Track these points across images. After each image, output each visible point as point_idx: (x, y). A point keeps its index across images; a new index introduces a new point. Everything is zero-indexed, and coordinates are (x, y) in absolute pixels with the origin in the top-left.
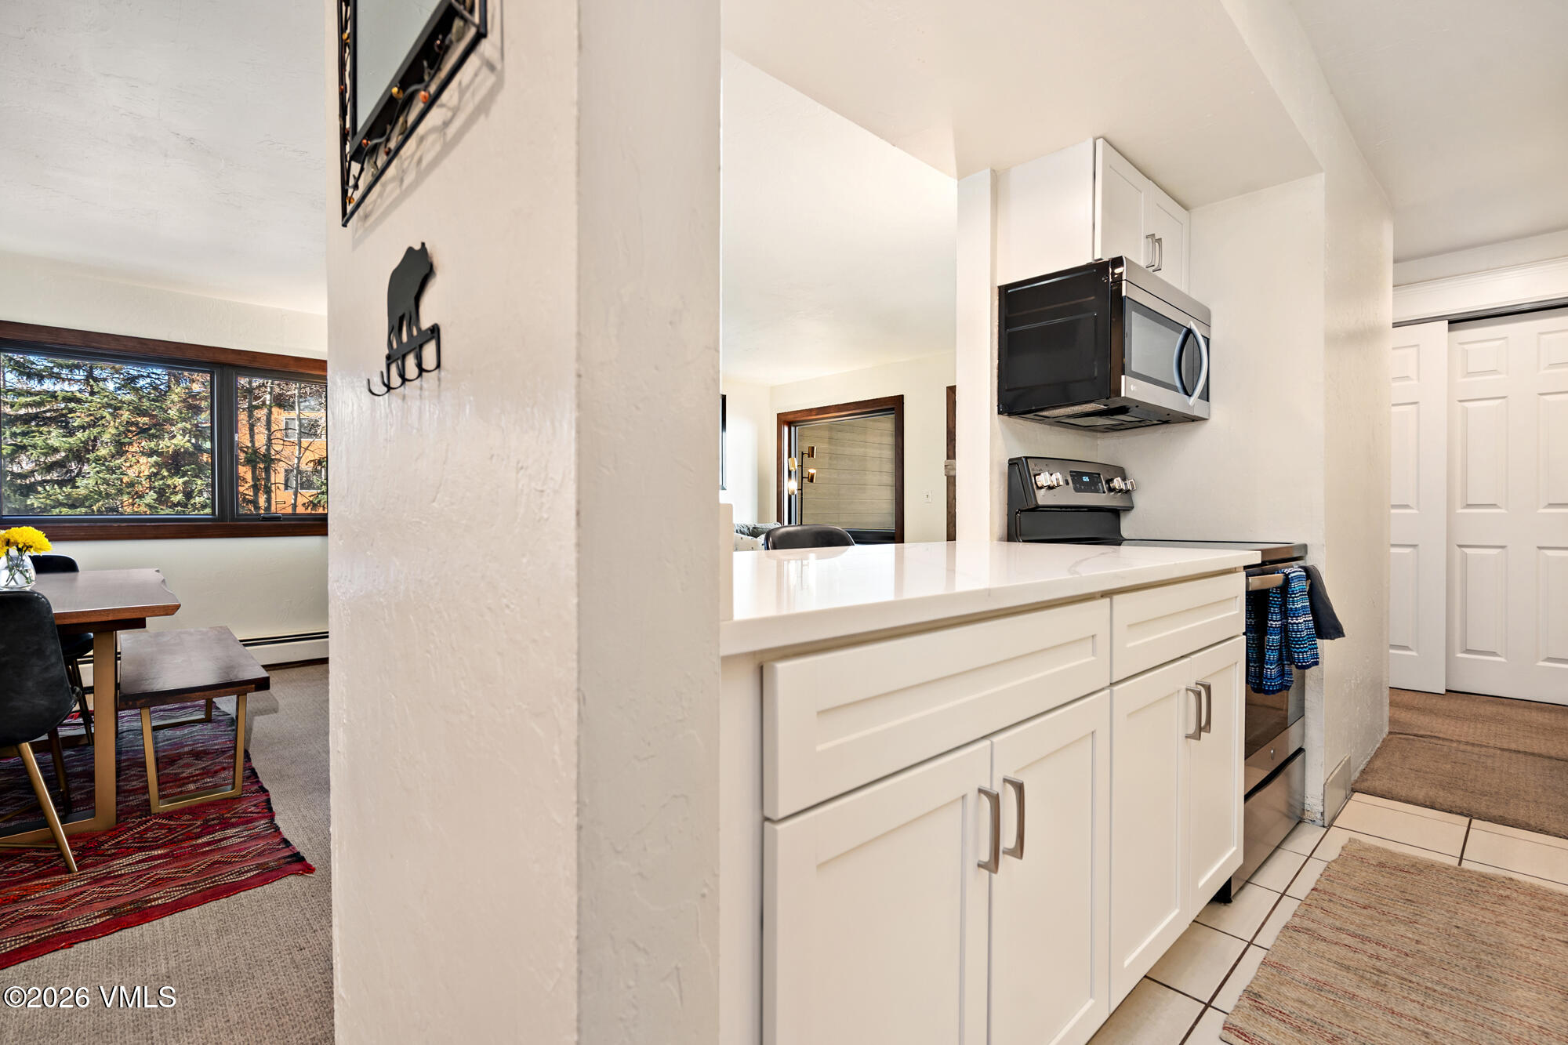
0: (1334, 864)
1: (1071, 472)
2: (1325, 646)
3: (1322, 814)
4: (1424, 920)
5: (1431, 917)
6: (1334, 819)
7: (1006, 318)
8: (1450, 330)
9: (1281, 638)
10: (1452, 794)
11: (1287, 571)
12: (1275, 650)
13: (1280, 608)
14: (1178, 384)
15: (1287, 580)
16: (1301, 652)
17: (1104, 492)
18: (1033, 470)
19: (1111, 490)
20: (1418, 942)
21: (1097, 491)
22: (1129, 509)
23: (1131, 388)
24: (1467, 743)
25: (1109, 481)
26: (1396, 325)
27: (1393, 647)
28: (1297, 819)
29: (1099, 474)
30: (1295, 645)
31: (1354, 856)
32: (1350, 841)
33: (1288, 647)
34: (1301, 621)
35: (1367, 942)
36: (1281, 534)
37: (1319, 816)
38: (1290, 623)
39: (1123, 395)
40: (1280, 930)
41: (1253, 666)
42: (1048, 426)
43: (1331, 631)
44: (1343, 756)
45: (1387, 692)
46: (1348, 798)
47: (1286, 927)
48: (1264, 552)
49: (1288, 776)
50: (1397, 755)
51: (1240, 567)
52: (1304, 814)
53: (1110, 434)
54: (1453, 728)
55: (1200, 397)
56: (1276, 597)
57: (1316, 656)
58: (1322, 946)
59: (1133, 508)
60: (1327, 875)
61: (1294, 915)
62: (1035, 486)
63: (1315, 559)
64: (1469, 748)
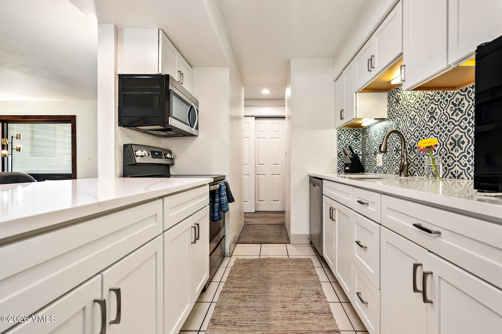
0: (232, 268)
1: (150, 151)
2: (230, 205)
3: (229, 253)
4: (253, 276)
5: (255, 275)
6: (232, 254)
7: (122, 88)
8: (255, 120)
9: (219, 204)
10: (257, 239)
11: (220, 184)
12: (217, 208)
13: (219, 195)
14: (189, 123)
15: (220, 186)
16: (224, 208)
17: (164, 159)
18: (134, 149)
19: (166, 158)
20: (252, 283)
21: (161, 158)
22: (173, 164)
23: (172, 122)
24: (260, 224)
25: (165, 155)
26: (245, 116)
27: (244, 202)
28: (223, 256)
29: (162, 152)
30: (223, 206)
31: (238, 263)
32: (236, 259)
33: (221, 206)
34: (224, 198)
35: (241, 288)
36: (218, 173)
37: (229, 254)
38: (221, 199)
39: (170, 124)
40: (219, 294)
41: (211, 214)
42: (142, 133)
43: (231, 200)
44: (234, 235)
45: (243, 214)
46: (235, 246)
47: (221, 293)
48: (214, 178)
49: (221, 245)
50: (246, 231)
51: (208, 183)
52: (225, 254)
53: (166, 138)
54: (257, 221)
55: (195, 129)
56: (217, 192)
57: (228, 208)
58: (230, 294)
59: (174, 164)
60: (231, 272)
61: (223, 288)
62: (135, 156)
63: (227, 180)
64: (260, 226)
